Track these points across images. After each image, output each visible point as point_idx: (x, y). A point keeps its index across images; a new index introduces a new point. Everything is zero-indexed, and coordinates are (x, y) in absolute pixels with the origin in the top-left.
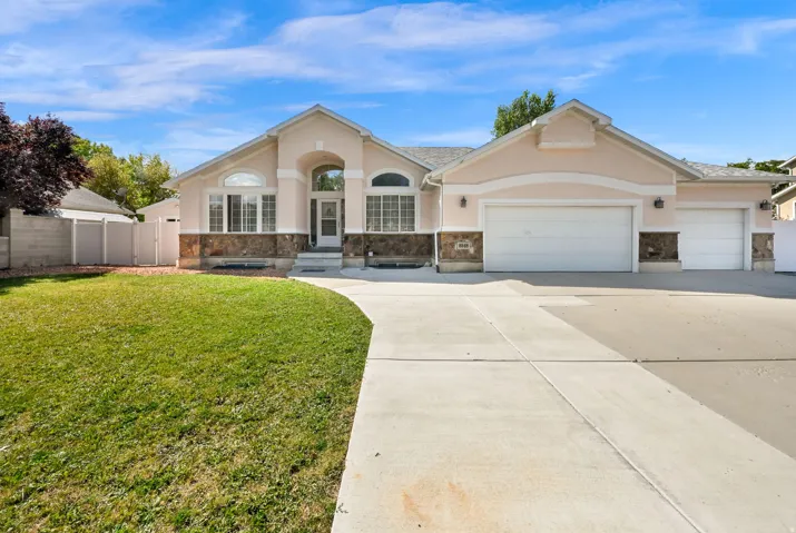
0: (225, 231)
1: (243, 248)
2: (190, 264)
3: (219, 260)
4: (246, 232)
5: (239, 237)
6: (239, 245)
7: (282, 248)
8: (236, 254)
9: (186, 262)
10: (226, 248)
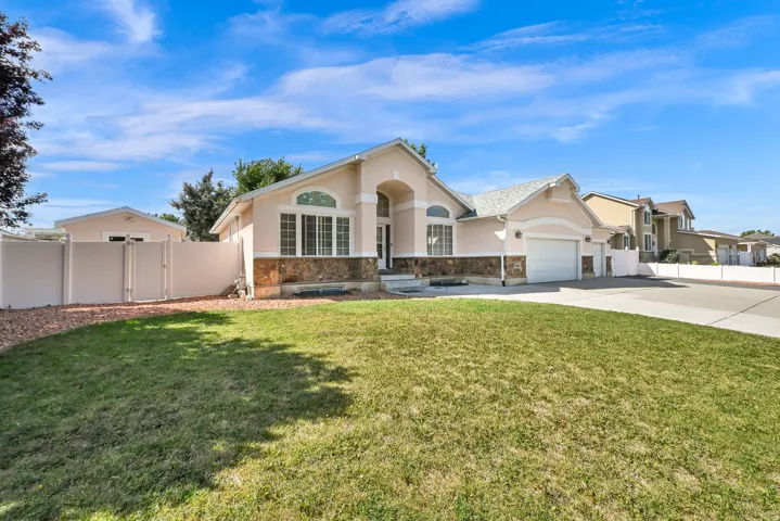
0: (299, 254)
1: (319, 273)
2: (269, 294)
3: (295, 288)
4: (321, 256)
5: (315, 260)
6: (315, 270)
7: (366, 271)
8: (311, 280)
9: (263, 291)
10: (301, 274)
